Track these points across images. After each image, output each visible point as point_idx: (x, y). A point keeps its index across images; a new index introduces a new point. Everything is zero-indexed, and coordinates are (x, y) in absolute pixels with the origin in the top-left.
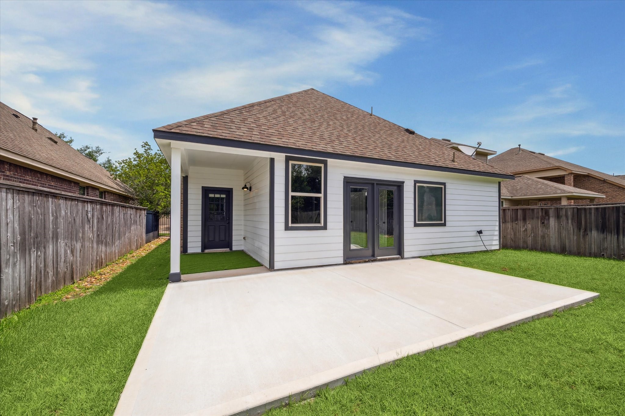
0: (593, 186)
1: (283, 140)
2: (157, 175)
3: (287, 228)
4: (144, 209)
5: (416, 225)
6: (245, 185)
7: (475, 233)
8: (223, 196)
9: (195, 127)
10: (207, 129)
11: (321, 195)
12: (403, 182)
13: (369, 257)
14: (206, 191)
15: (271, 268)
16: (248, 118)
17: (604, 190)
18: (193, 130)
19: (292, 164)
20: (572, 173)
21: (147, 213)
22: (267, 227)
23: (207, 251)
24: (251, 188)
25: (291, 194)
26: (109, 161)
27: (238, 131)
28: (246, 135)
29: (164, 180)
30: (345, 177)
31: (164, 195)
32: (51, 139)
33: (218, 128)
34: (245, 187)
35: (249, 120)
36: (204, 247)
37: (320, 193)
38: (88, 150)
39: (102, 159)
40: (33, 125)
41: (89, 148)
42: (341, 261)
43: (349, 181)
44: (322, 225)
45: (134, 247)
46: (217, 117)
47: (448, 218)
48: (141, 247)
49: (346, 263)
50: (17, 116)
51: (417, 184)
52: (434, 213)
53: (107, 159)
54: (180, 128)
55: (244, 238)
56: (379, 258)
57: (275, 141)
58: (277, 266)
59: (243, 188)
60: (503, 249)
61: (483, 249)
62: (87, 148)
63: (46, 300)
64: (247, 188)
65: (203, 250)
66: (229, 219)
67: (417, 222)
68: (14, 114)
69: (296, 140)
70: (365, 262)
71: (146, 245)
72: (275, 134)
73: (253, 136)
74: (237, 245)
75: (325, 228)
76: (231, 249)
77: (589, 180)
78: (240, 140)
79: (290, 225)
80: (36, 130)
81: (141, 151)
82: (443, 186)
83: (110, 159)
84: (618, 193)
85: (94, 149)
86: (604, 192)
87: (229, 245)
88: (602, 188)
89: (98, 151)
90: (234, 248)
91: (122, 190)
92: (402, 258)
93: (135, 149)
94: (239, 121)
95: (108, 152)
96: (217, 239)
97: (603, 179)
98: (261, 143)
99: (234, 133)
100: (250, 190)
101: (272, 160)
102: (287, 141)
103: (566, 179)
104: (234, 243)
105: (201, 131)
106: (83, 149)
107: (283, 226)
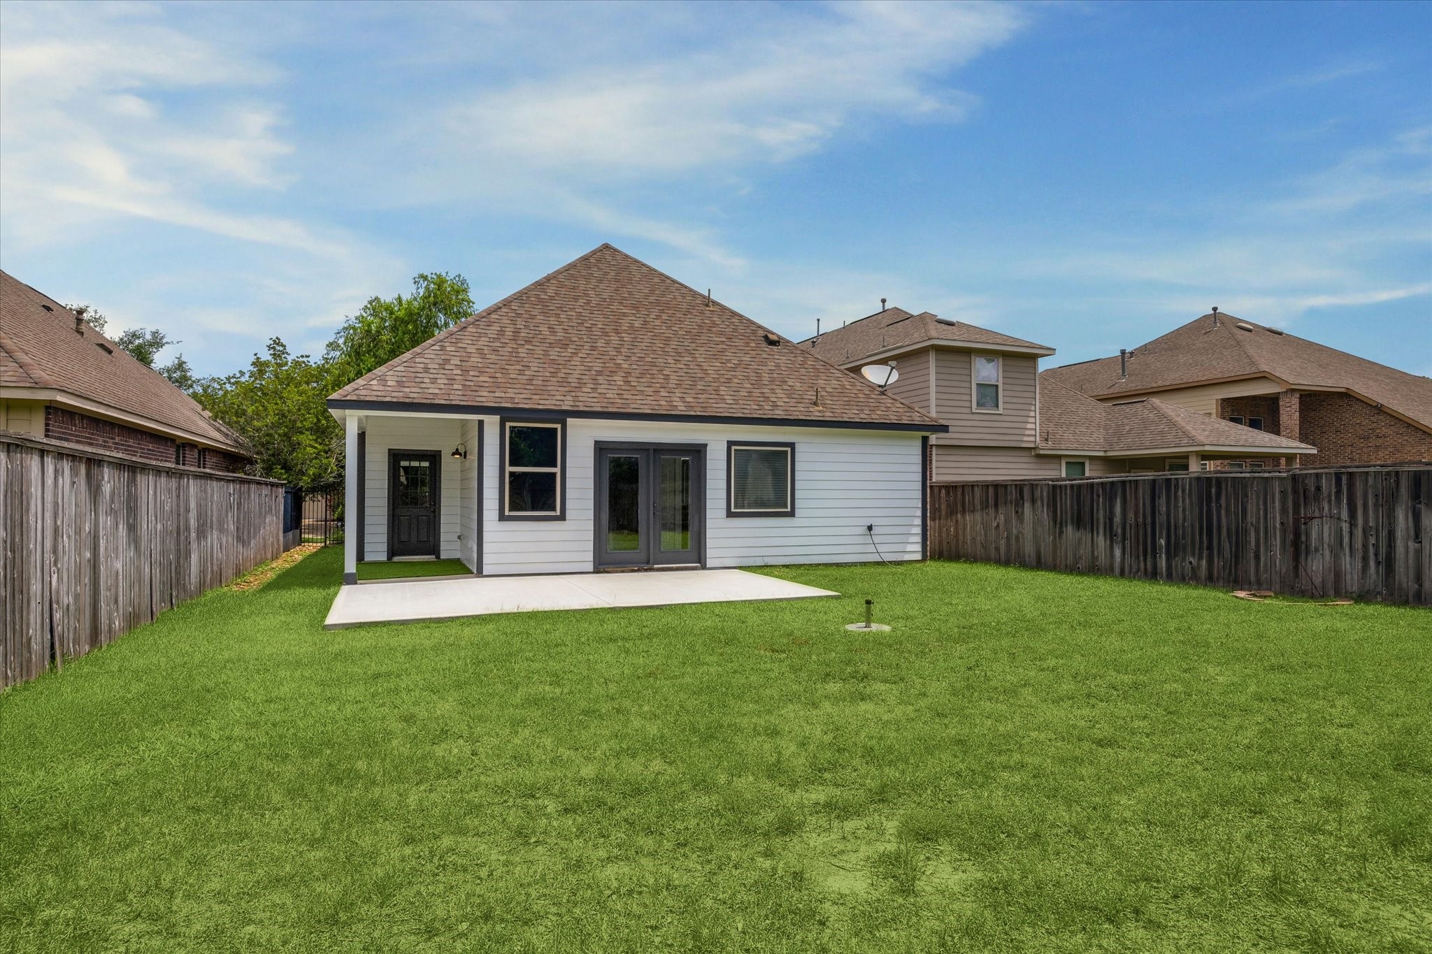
0: (1359, 421)
1: (497, 395)
2: (299, 410)
3: (502, 517)
4: (282, 485)
5: (730, 514)
6: (457, 450)
7: (864, 530)
8: (426, 464)
9: (375, 388)
10: (390, 389)
11: (557, 470)
12: (705, 446)
13: (642, 563)
14: (395, 457)
15: (480, 573)
16: (452, 358)
17: (1378, 431)
18: (374, 393)
19: (510, 427)
20: (1293, 390)
21: (285, 492)
22: (475, 516)
23: (396, 559)
24: (465, 453)
25: (508, 469)
26: (180, 366)
27: (433, 386)
28: (443, 392)
29: (315, 420)
30: (596, 442)
31: (314, 453)
32: (102, 346)
33: (406, 384)
34: (457, 452)
35: (452, 362)
36: (392, 553)
37: (555, 466)
38: (137, 342)
39: (162, 359)
40: (78, 324)
41: (139, 338)
42: (590, 567)
43: (604, 447)
44: (558, 513)
45: (269, 556)
46: (405, 364)
47: (798, 504)
48: (277, 558)
49: (597, 571)
50: (48, 309)
51: (733, 448)
52: (769, 494)
53: (176, 362)
54: (357, 392)
55: (459, 537)
56: (655, 566)
57: (485, 398)
58: (486, 571)
59: (454, 454)
60: (932, 558)
61: (876, 558)
62: (135, 335)
63: (210, 594)
64: (460, 454)
65: (390, 558)
66: (435, 505)
67: (733, 510)
68: (44, 306)
69: (517, 391)
70: (633, 571)
71: (284, 555)
72: (487, 385)
73: (453, 392)
74: (449, 549)
75: (562, 517)
76: (438, 557)
77: (1351, 406)
78: (433, 402)
79: (507, 513)
80: (82, 334)
81: (266, 356)
82: (789, 449)
83: (183, 359)
84: (1406, 438)
85: (148, 337)
86: (1380, 435)
87: (435, 550)
88: (1375, 425)
89: (157, 342)
90: (442, 557)
91: (229, 442)
92: (704, 567)
93: (256, 355)
94: (437, 366)
95: (175, 342)
96: (414, 540)
97: (1374, 404)
98: (462, 403)
99: (426, 391)
100: (465, 458)
101: (481, 423)
102: (503, 395)
103: (1281, 403)
104: (443, 546)
105: (382, 394)
106: (126, 339)
107: (496, 514)
